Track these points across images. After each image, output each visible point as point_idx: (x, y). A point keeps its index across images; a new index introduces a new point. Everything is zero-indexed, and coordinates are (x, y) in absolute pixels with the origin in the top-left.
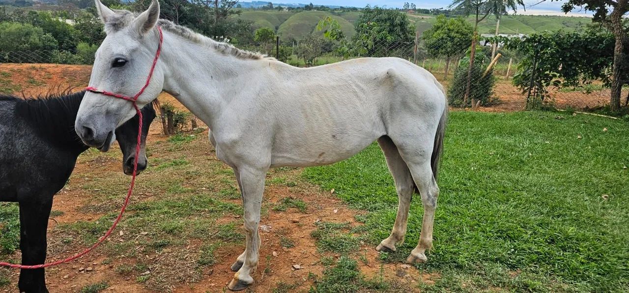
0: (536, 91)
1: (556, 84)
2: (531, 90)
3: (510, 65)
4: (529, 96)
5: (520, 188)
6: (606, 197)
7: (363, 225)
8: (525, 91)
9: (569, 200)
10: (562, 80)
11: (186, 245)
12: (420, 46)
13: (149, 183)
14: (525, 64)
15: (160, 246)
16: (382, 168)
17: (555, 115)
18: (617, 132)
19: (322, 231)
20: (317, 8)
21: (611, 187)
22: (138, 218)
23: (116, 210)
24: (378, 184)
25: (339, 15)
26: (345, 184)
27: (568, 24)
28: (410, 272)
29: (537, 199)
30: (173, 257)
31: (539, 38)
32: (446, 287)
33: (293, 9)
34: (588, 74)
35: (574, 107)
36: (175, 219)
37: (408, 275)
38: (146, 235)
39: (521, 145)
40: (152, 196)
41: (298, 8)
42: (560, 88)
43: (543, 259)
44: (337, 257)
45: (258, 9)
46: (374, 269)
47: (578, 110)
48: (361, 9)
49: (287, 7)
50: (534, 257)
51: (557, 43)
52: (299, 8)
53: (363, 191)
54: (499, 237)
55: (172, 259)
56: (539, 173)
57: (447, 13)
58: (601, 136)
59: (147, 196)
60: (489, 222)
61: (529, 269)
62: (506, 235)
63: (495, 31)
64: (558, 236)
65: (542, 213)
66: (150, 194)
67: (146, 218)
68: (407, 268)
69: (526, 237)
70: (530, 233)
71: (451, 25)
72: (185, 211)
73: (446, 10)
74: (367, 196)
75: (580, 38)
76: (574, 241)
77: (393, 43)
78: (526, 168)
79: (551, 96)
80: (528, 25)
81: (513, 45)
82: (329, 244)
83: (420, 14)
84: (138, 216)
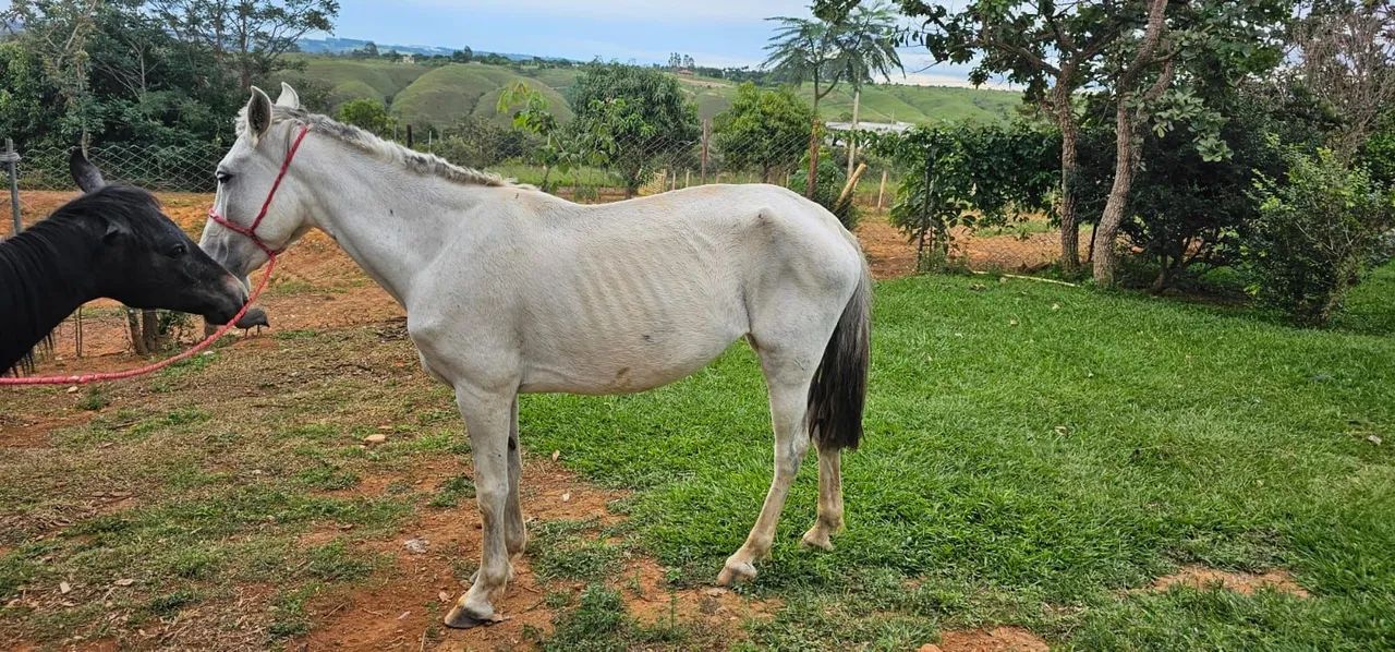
0: (934, 236)
1: (968, 221)
2: (924, 234)
3: (883, 186)
4: (921, 245)
5: (916, 423)
6: (1062, 431)
7: (625, 518)
8: (913, 237)
9: (1001, 440)
10: (978, 214)
11: (233, 599)
12: (709, 145)
13: (115, 468)
14: (910, 185)
15: (170, 607)
16: (655, 400)
17: (970, 283)
18: (1075, 311)
19: (542, 539)
20: (482, 59)
21: (1070, 413)
22: (103, 549)
23: (41, 537)
24: (650, 434)
25: (532, 74)
26: (580, 440)
27: (983, 104)
28: (727, 601)
29: (947, 441)
30: (208, 625)
31: (932, 134)
32: (794, 621)
33: (426, 58)
34: (1022, 202)
35: (1001, 266)
36: (196, 543)
37: (723, 608)
38: (130, 586)
39: (913, 341)
40: (128, 497)
41: (438, 57)
42: (974, 230)
43: (963, 551)
44: (578, 589)
45: (343, 56)
46: (655, 604)
47: (1009, 272)
48: (579, 63)
49: (410, 54)
50: (948, 548)
51: (964, 144)
52: (441, 57)
53: (620, 450)
54: (885, 518)
55: (206, 631)
56: (948, 394)
57: (757, 77)
58: (1049, 319)
59: (117, 500)
60: (864, 491)
61: (939, 572)
62: (895, 513)
63: (852, 116)
64: (987, 508)
65: (957, 469)
66: (124, 494)
67: (124, 548)
68: (719, 595)
69: (931, 513)
70: (939, 505)
71: (768, 104)
72: (219, 522)
73: (754, 72)
74: (631, 459)
75: (1003, 135)
76: (1014, 514)
77: (654, 139)
78: (924, 385)
79: (961, 246)
80: (913, 105)
81: (886, 146)
82: (560, 565)
83: (703, 78)
84: (100, 545)
